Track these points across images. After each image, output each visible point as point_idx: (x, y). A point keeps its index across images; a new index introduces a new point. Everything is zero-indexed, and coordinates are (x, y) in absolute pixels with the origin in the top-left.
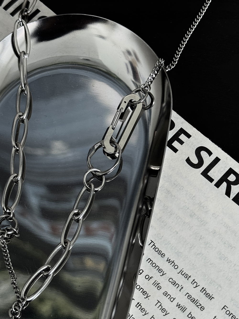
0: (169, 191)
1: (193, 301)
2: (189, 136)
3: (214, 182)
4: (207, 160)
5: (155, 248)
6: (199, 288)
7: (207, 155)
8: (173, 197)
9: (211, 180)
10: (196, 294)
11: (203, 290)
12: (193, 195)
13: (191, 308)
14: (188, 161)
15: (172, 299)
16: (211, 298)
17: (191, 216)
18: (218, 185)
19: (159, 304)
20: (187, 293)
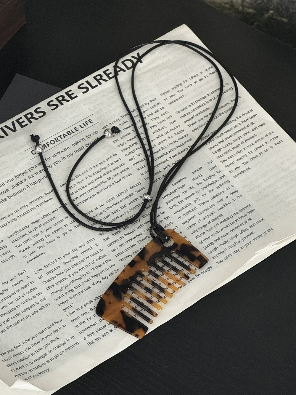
1: (155, 106)
2: (71, 91)
3: (98, 85)
4: (86, 85)
6: (149, 102)
7: (83, 85)
9: (97, 86)
10: (152, 104)
11: (151, 101)
13: (158, 108)
14: (84, 93)
15: (152, 114)
16: (155, 99)
18: (100, 84)
19: (153, 119)
20: (151, 107)
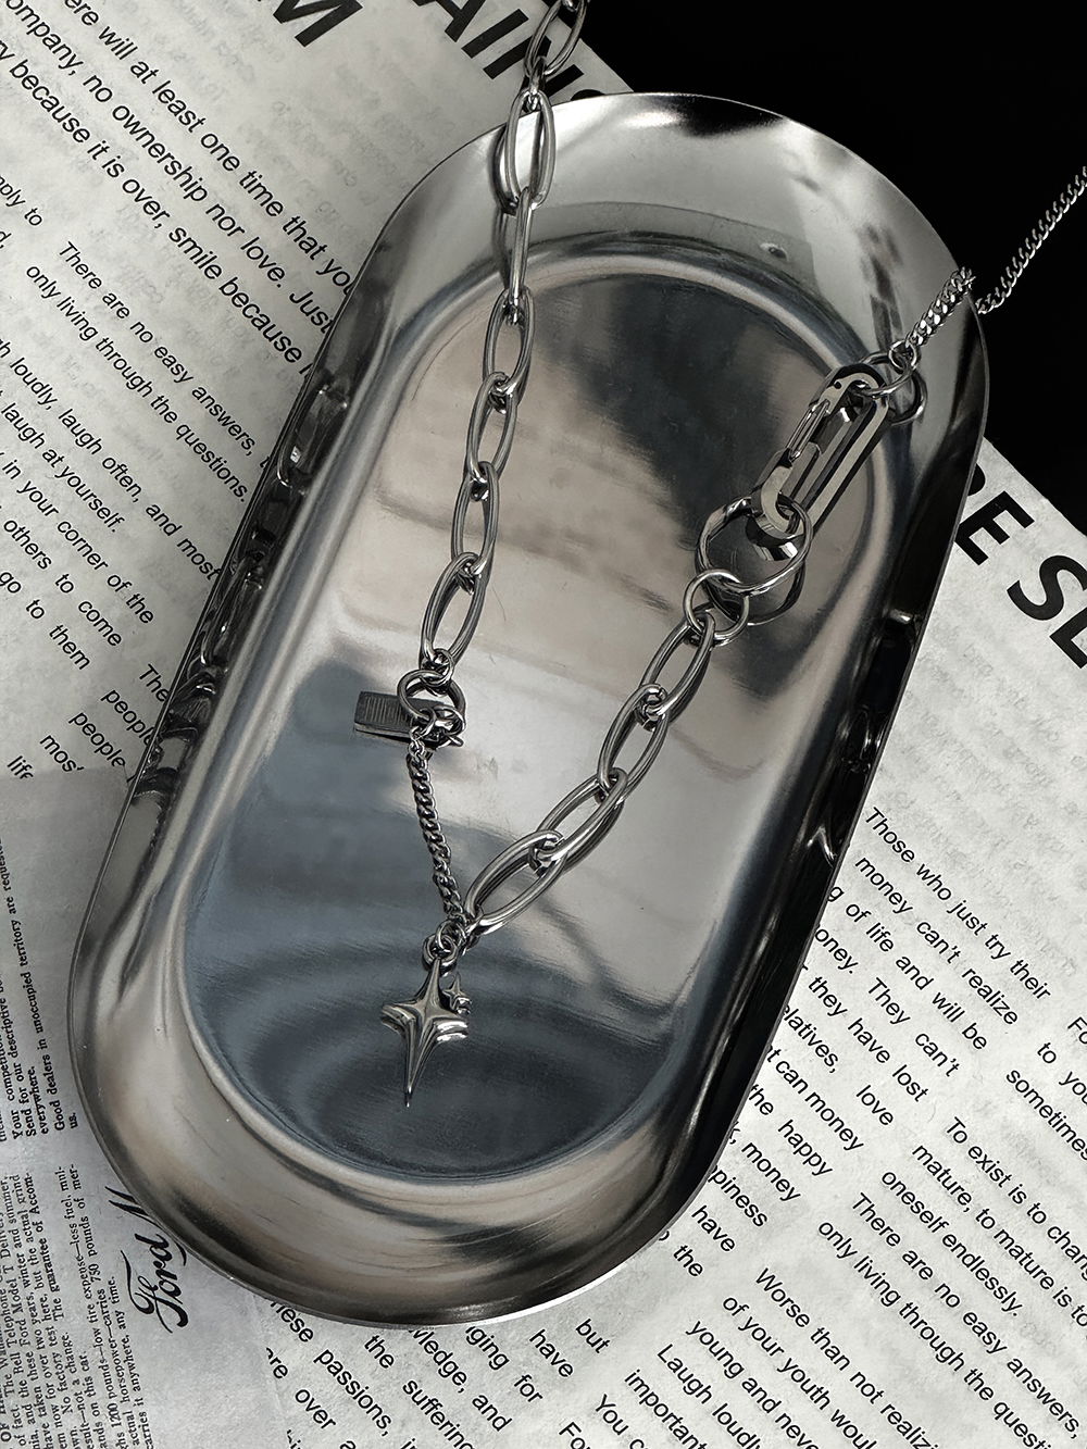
0: (946, 674)
5: (885, 833)
8: (955, 694)
12: (1021, 696)
17: (1006, 754)
